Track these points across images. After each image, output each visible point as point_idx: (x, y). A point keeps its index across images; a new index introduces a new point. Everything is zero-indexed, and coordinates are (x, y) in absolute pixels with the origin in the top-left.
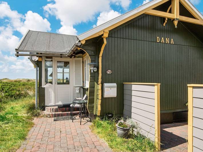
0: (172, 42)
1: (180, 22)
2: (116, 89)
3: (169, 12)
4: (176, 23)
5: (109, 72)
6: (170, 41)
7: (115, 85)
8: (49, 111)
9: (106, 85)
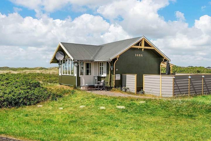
0: (142, 56)
1: (145, 49)
2: (120, 77)
3: (140, 46)
4: (143, 50)
5: (117, 70)
6: (141, 55)
7: (120, 75)
8: (84, 88)
9: (116, 75)
